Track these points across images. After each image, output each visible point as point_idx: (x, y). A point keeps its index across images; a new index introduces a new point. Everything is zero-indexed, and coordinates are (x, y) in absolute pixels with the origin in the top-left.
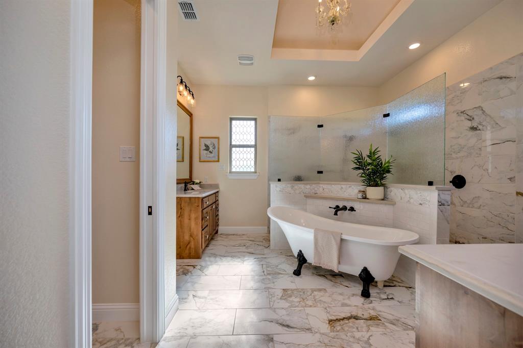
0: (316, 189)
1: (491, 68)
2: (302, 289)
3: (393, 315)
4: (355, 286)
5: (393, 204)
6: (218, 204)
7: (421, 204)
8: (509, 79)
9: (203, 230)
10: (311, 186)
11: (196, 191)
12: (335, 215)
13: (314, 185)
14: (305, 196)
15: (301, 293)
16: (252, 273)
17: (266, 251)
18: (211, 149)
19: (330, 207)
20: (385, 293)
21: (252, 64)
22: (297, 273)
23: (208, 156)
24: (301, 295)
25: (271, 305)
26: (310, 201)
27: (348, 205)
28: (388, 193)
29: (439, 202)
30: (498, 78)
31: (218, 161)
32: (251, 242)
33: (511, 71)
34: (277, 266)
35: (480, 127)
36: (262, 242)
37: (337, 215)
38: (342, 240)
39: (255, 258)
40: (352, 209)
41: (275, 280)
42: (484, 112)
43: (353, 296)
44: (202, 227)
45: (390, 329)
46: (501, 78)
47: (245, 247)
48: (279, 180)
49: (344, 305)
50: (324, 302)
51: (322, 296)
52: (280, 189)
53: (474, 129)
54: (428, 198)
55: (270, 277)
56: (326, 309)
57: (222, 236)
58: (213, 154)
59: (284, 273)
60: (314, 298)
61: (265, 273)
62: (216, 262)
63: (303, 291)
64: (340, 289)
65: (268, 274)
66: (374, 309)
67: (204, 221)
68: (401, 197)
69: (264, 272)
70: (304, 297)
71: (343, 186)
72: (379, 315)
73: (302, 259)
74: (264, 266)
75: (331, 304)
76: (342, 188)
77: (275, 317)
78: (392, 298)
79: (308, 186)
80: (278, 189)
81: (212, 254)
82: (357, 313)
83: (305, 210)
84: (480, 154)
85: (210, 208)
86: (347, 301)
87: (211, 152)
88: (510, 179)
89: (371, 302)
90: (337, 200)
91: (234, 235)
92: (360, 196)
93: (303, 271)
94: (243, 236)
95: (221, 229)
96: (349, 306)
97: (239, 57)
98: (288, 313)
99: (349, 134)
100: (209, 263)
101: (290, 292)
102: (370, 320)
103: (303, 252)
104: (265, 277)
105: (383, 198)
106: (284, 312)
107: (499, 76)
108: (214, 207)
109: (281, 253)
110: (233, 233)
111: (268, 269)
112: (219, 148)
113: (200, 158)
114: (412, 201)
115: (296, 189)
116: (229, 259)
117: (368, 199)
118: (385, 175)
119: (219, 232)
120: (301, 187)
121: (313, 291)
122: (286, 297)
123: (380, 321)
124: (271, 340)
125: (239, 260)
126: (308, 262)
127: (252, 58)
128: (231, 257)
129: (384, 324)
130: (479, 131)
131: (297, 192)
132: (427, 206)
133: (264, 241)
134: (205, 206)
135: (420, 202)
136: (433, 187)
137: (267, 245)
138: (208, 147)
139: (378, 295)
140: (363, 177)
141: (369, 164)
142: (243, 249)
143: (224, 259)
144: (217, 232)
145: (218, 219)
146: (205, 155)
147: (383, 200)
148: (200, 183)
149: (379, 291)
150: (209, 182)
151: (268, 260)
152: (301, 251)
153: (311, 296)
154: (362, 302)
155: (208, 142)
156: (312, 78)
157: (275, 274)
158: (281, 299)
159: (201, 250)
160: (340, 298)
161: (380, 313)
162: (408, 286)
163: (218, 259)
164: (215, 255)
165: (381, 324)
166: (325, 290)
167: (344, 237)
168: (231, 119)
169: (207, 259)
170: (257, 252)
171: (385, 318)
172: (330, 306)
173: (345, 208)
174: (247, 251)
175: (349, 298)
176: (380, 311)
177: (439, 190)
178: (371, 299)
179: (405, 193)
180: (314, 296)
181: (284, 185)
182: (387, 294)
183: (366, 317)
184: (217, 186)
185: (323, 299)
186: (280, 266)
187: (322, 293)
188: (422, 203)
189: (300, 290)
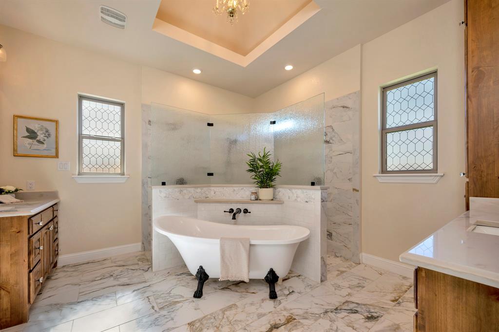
0: (207, 193)
1: (338, 99)
2: (211, 314)
3: (301, 309)
4: (260, 290)
5: (281, 203)
6: (57, 223)
7: (307, 202)
8: (348, 109)
9: (30, 271)
10: (202, 189)
11: (8, 205)
12: (233, 219)
13: (205, 189)
14: (195, 201)
15: (212, 320)
16: (136, 316)
17: (147, 275)
18: (41, 137)
19: (225, 212)
20: (286, 288)
21: (123, 27)
22: (198, 294)
23: (35, 147)
24: (212, 323)
26: (201, 207)
27: (242, 207)
28: (277, 193)
29: (322, 199)
30: (342, 107)
31: (57, 156)
32: (121, 269)
33: (349, 103)
34: (169, 293)
35: (331, 141)
36: (138, 264)
37: (235, 219)
38: (251, 245)
39: (134, 291)
40: (246, 211)
41: (173, 315)
42: (333, 130)
43: (263, 302)
44: (29, 267)
45: (307, 326)
46: (343, 107)
47: (112, 278)
48: (164, 184)
49: (260, 316)
50: (240, 321)
51: (235, 314)
52: (165, 195)
53: (327, 142)
54: (313, 197)
55: (164, 312)
56: (245, 329)
57: (65, 269)
58: (45, 146)
59: (182, 299)
60: (228, 321)
61: (156, 308)
62: (63, 318)
63: (214, 316)
64: (250, 298)
65: (161, 309)
66: (285, 309)
67: (32, 256)
68: (289, 197)
69: (153, 307)
70: (217, 324)
71: (235, 188)
72: (292, 314)
73: (202, 276)
74: (152, 298)
75: (248, 320)
76: (234, 190)
78: (293, 291)
79: (199, 190)
80: (163, 195)
81: (51, 305)
82: (275, 320)
83: (196, 217)
84: (331, 161)
85: (44, 231)
86: (261, 311)
87: (39, 142)
88: (349, 179)
89: (280, 303)
90: (231, 203)
91: (88, 263)
92: (253, 197)
93: (205, 289)
94: (105, 262)
95: (63, 259)
96: (264, 315)
97: (102, 9)
99: (233, 138)
100: (46, 325)
101: (199, 324)
102: (288, 322)
103: (204, 268)
104: (157, 315)
105: (272, 198)
107: (342, 105)
108: (51, 228)
109: (169, 273)
110: (86, 261)
111: (159, 301)
112: (57, 137)
113: (15, 150)
114: (299, 199)
115: (185, 193)
116: (88, 304)
117: (260, 200)
118: (274, 177)
119: (59, 265)
120: (189, 191)
121: (224, 311)
123: (295, 321)
125: (108, 301)
126: (210, 277)
127: (125, 18)
128: (92, 300)
129: (299, 322)
130: (330, 144)
131: (187, 197)
132: (313, 203)
133: (139, 262)
134: (35, 229)
135: (306, 200)
136: (317, 187)
137: (146, 268)
138: (35, 133)
139: (282, 293)
140: (256, 179)
141: (261, 167)
142: (111, 282)
143: (78, 307)
144: (55, 265)
145: (57, 245)
146: (29, 146)
147: (272, 200)
148: (16, 190)
149: (280, 288)
150: (36, 189)
151: (154, 288)
152: (201, 267)
153: (224, 320)
154: (273, 306)
155: (35, 126)
156: (197, 71)
157: (171, 305)
159: (28, 306)
160: (253, 309)
161: (291, 312)
162: (297, 275)
163: (65, 311)
164: (58, 307)
165: (297, 323)
166: (235, 305)
167: (253, 242)
168: (81, 98)
169: (41, 317)
170: (135, 280)
171: (297, 315)
172: (247, 323)
173: (239, 211)
174: (116, 283)
175: (260, 306)
176: (291, 309)
177: (321, 189)
178: (279, 298)
179: (292, 193)
180: (227, 317)
181: (170, 190)
182: (287, 288)
183: (283, 322)
184: (54, 195)
185: (237, 318)
186: (173, 292)
187: (233, 311)
188: (307, 200)
189: (209, 316)
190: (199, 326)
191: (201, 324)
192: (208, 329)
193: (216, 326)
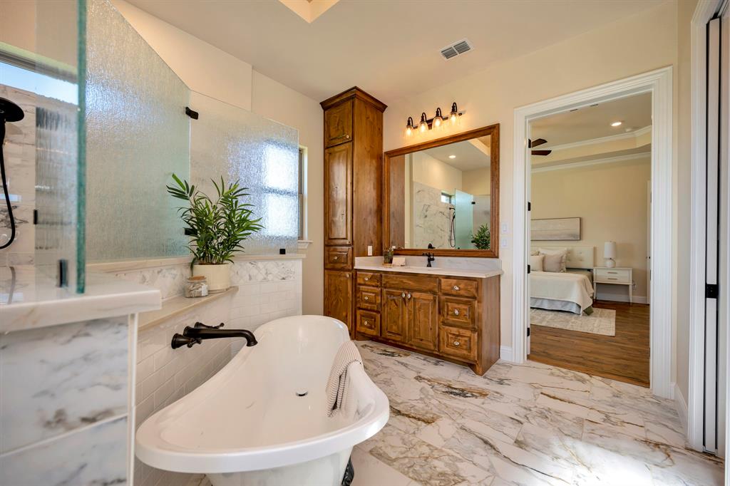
2: (406, 473)
25: (491, 479)
60: (408, 451)
63: (408, 469)
68: (250, 276)
77: (496, 461)
98: (472, 455)
106: (477, 459)
121: (391, 461)
122: (452, 478)
124: (517, 442)
153: (410, 456)
158: (464, 480)
180: (403, 454)
189: (411, 475)
190: (436, 480)
191: (431, 478)
192: (435, 467)
193: (425, 460)
